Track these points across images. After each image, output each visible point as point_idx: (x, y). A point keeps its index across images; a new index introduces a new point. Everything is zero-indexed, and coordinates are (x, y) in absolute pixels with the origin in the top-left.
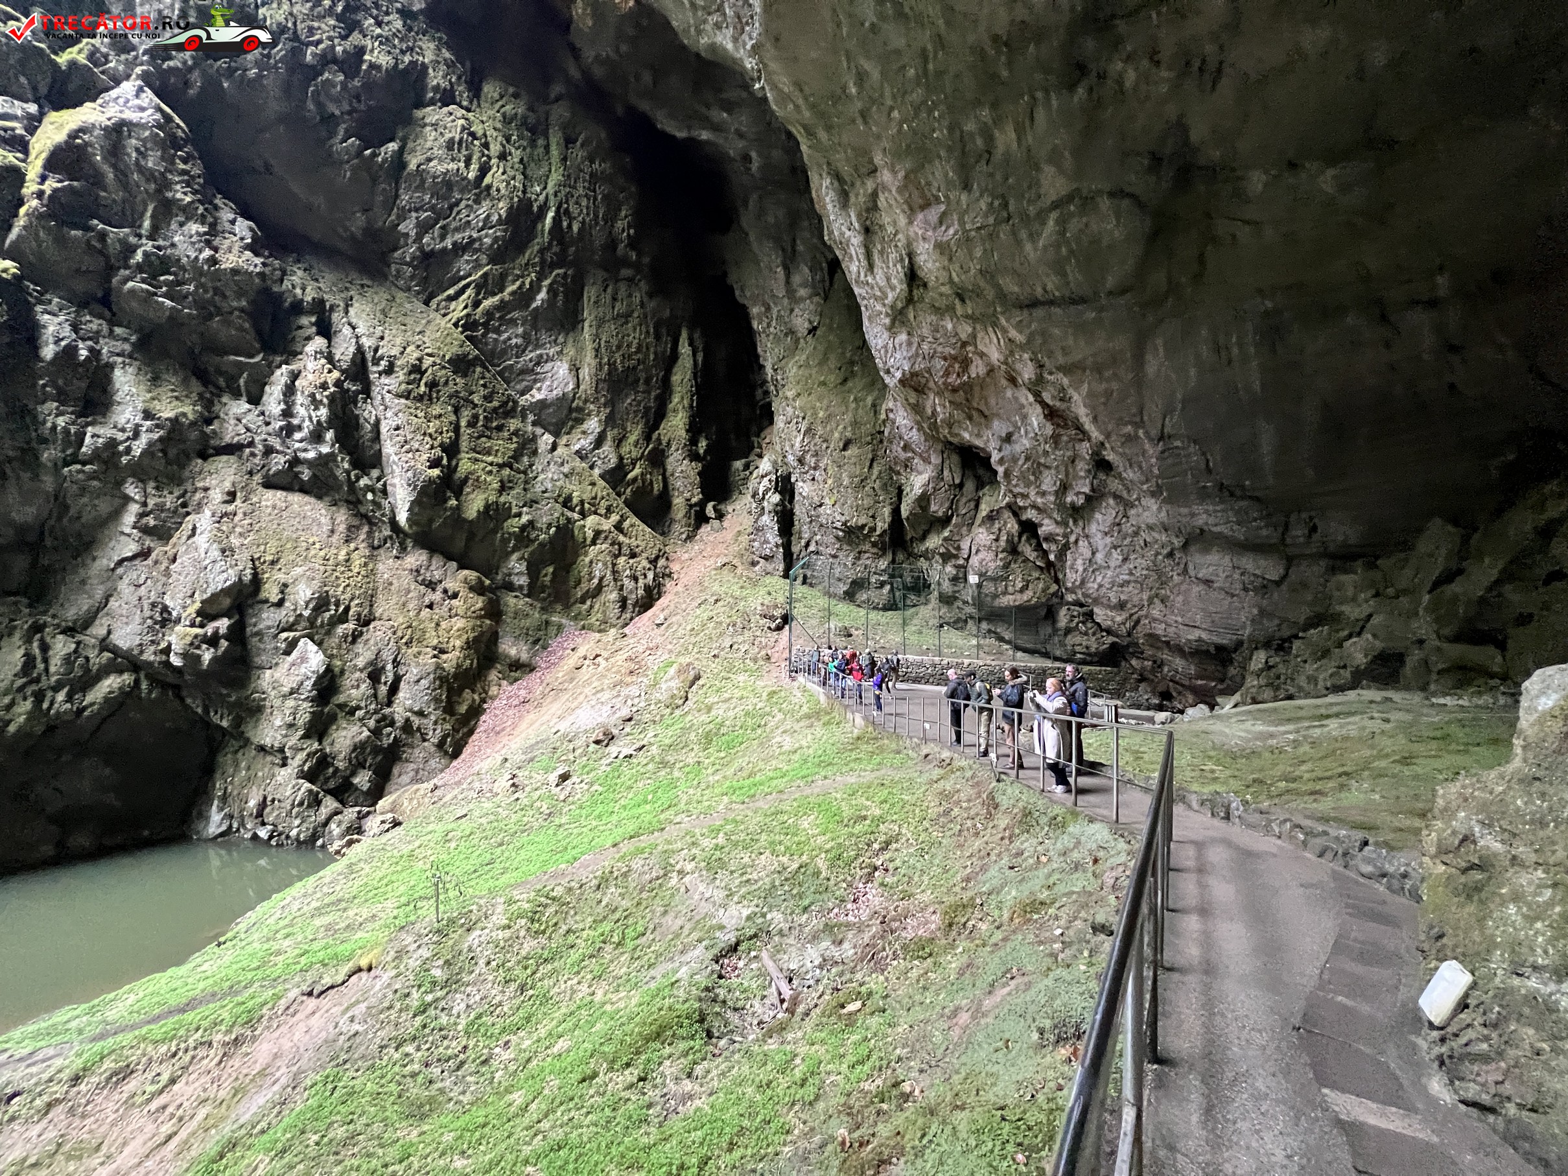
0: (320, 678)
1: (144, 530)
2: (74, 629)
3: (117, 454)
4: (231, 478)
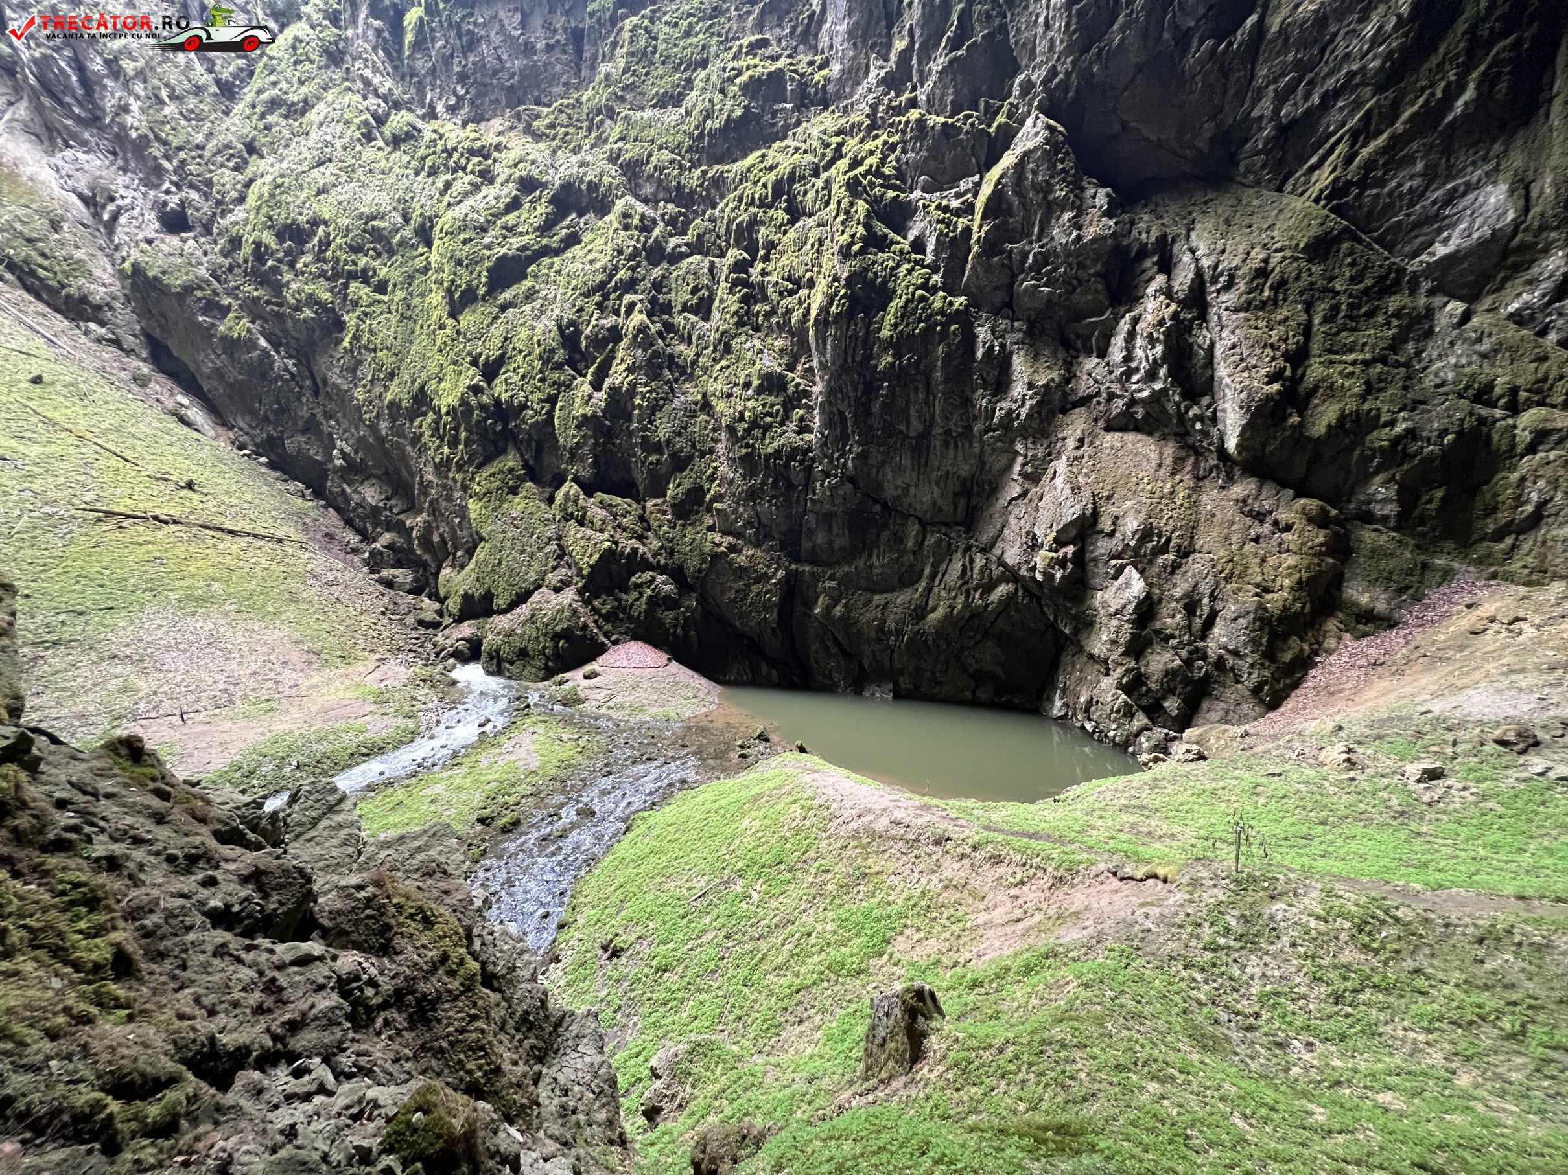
0: (1141, 603)
1: (1025, 476)
2: (986, 550)
3: (1013, 420)
4: (1081, 427)
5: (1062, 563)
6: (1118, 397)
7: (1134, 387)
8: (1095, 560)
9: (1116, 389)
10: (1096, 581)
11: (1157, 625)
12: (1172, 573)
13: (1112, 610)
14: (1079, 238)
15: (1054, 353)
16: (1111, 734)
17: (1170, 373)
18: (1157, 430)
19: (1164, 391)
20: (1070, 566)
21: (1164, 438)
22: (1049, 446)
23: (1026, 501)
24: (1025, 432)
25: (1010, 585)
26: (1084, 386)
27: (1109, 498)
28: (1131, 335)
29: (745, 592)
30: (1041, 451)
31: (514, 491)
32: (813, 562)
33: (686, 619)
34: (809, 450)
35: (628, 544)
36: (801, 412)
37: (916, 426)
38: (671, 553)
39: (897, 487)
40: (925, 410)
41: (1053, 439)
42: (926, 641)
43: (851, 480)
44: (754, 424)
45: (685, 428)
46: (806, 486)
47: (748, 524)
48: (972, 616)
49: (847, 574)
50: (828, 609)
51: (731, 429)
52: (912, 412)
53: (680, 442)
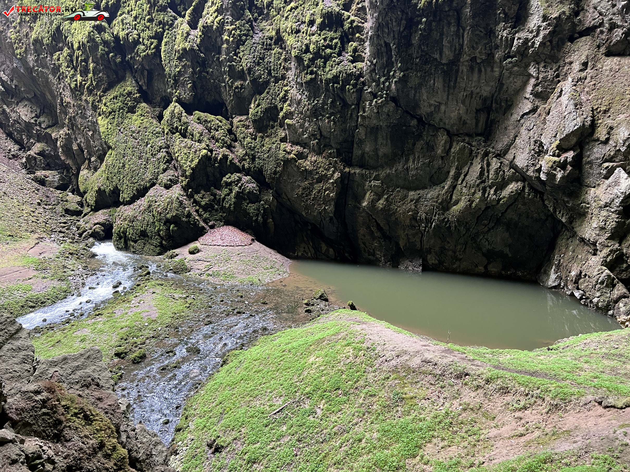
0: (626, 198)
1: (536, 95)
2: (500, 155)
3: (528, 48)
4: (586, 53)
6: (619, 27)
8: (590, 163)
13: (602, 203)
16: (595, 300)
20: (569, 168)
22: (557, 70)
23: (536, 115)
24: (538, 58)
25: (519, 183)
27: (606, 112)
29: (309, 189)
30: (550, 74)
31: (132, 110)
32: (362, 166)
33: (265, 209)
34: (361, 75)
35: (221, 152)
36: (355, 44)
37: (448, 54)
38: (253, 159)
39: (430, 105)
40: (456, 40)
41: (562, 63)
42: (450, 227)
43: (394, 99)
44: (317, 55)
45: (263, 59)
46: (358, 105)
47: (313, 136)
48: (487, 208)
49: (388, 175)
50: (373, 203)
51: (299, 59)
52: (445, 43)
53: (259, 71)
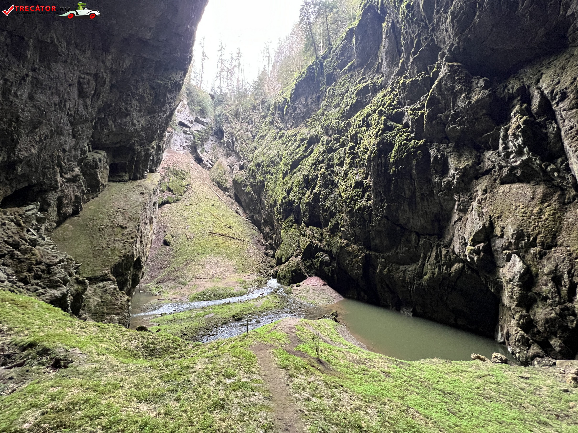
0: (522, 276)
1: (460, 210)
2: (447, 246)
3: (451, 186)
4: (485, 185)
5: (478, 252)
6: (505, 167)
7: (512, 160)
8: (496, 250)
9: (503, 163)
10: (499, 263)
11: (537, 290)
12: (541, 258)
13: (507, 279)
14: (470, 102)
15: (471, 153)
16: (517, 355)
17: (530, 150)
18: (532, 180)
19: (529, 160)
20: (482, 254)
21: (538, 184)
22: (470, 195)
23: (461, 222)
24: (458, 190)
25: (460, 264)
26: (487, 164)
27: (499, 217)
28: (506, 136)
29: (351, 261)
30: (466, 198)
32: (376, 250)
33: (332, 270)
34: (370, 207)
35: (316, 242)
36: (368, 193)
37: (408, 194)
38: (329, 246)
39: (404, 219)
40: (411, 186)
41: (472, 191)
42: (424, 289)
43: (386, 217)
44: (352, 200)
45: (334, 203)
46: (370, 220)
47: (352, 236)
48: (444, 279)
49: (388, 256)
50: (382, 270)
51: (345, 202)
52: (405, 187)
53: (332, 208)
